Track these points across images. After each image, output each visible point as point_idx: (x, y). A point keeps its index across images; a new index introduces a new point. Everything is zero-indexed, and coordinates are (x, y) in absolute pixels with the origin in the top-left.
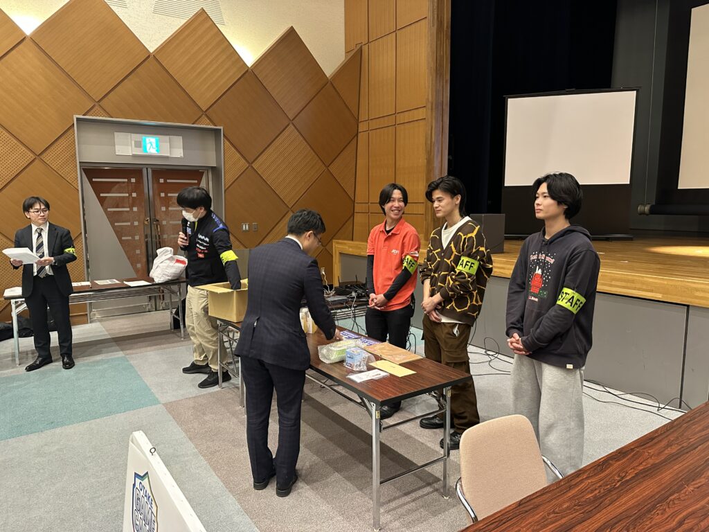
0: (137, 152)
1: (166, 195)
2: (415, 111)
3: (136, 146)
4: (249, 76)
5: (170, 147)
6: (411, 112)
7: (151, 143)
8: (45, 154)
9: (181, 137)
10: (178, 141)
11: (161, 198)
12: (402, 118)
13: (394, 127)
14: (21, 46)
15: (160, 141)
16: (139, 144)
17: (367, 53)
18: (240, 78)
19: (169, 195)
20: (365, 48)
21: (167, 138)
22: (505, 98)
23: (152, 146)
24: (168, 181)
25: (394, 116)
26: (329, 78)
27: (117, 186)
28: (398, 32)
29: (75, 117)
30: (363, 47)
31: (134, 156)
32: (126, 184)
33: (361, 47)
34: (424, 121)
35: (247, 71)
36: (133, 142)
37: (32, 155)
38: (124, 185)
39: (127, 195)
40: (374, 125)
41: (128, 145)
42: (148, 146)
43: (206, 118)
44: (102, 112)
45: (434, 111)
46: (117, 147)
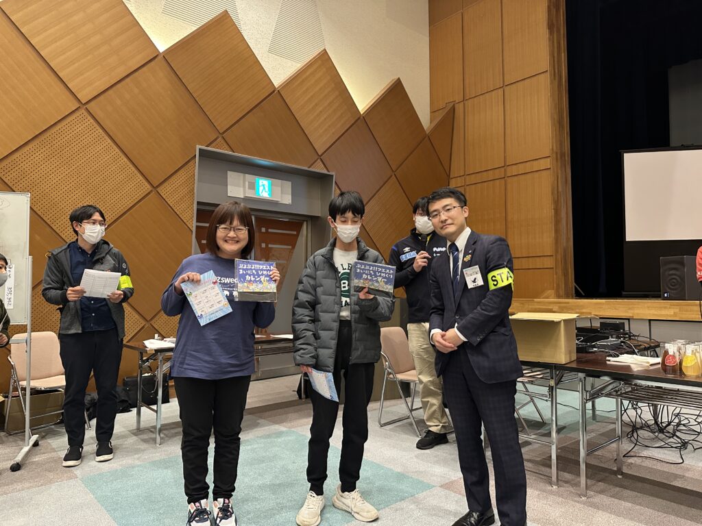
0: (250, 194)
1: (267, 245)
3: (249, 188)
4: (362, 122)
5: (282, 193)
6: (528, 164)
7: (263, 185)
8: (162, 187)
9: (290, 183)
10: (288, 185)
11: (262, 249)
12: (514, 170)
13: (503, 180)
14: (153, 63)
15: (272, 185)
16: (252, 186)
17: (462, 111)
18: (353, 124)
19: (270, 246)
20: (459, 109)
21: (279, 182)
22: (620, 153)
23: (264, 189)
24: (270, 230)
25: (503, 169)
26: (427, 133)
28: (507, 89)
29: (198, 147)
30: (456, 106)
31: (246, 199)
33: (454, 105)
34: (548, 172)
35: (359, 118)
36: (247, 183)
37: (149, 186)
40: (473, 179)
41: (239, 186)
42: (261, 188)
43: (321, 163)
44: (225, 144)
45: (559, 161)
46: (229, 188)
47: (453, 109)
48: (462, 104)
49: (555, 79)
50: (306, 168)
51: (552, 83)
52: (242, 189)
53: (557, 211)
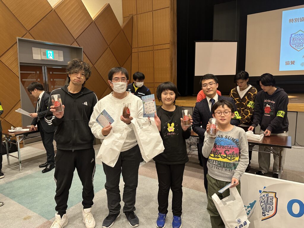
0: (44, 58)
1: (53, 80)
2: (164, 45)
3: (43, 55)
5: (59, 56)
6: (162, 45)
9: (62, 51)
10: (61, 53)
11: (51, 81)
12: (157, 47)
15: (54, 52)
16: (45, 54)
17: (136, 19)
18: (89, 25)
19: (55, 80)
20: (135, 17)
21: (57, 51)
22: (194, 42)
23: (51, 55)
24: (54, 73)
25: (152, 47)
26: (122, 28)
27: (30, 75)
28: (154, 12)
29: (17, 38)
30: (134, 16)
31: (42, 60)
32: (35, 74)
33: (133, 16)
34: (169, 49)
35: (92, 22)
36: (42, 53)
38: (33, 75)
39: (35, 80)
40: (141, 49)
41: (38, 54)
43: (76, 43)
44: (30, 36)
45: (173, 45)
46: (34, 55)
47: (132, 17)
48: (136, 16)
49: (172, 11)
50: (70, 46)
51: (171, 12)
52: (40, 55)
53: (172, 65)
